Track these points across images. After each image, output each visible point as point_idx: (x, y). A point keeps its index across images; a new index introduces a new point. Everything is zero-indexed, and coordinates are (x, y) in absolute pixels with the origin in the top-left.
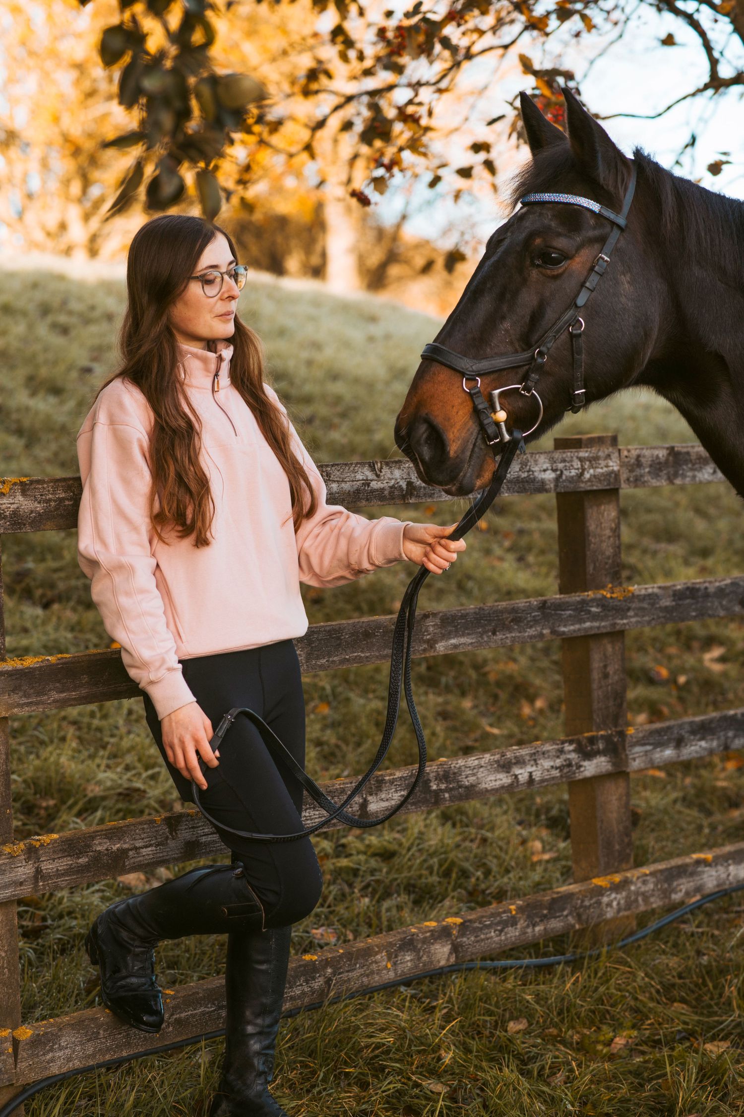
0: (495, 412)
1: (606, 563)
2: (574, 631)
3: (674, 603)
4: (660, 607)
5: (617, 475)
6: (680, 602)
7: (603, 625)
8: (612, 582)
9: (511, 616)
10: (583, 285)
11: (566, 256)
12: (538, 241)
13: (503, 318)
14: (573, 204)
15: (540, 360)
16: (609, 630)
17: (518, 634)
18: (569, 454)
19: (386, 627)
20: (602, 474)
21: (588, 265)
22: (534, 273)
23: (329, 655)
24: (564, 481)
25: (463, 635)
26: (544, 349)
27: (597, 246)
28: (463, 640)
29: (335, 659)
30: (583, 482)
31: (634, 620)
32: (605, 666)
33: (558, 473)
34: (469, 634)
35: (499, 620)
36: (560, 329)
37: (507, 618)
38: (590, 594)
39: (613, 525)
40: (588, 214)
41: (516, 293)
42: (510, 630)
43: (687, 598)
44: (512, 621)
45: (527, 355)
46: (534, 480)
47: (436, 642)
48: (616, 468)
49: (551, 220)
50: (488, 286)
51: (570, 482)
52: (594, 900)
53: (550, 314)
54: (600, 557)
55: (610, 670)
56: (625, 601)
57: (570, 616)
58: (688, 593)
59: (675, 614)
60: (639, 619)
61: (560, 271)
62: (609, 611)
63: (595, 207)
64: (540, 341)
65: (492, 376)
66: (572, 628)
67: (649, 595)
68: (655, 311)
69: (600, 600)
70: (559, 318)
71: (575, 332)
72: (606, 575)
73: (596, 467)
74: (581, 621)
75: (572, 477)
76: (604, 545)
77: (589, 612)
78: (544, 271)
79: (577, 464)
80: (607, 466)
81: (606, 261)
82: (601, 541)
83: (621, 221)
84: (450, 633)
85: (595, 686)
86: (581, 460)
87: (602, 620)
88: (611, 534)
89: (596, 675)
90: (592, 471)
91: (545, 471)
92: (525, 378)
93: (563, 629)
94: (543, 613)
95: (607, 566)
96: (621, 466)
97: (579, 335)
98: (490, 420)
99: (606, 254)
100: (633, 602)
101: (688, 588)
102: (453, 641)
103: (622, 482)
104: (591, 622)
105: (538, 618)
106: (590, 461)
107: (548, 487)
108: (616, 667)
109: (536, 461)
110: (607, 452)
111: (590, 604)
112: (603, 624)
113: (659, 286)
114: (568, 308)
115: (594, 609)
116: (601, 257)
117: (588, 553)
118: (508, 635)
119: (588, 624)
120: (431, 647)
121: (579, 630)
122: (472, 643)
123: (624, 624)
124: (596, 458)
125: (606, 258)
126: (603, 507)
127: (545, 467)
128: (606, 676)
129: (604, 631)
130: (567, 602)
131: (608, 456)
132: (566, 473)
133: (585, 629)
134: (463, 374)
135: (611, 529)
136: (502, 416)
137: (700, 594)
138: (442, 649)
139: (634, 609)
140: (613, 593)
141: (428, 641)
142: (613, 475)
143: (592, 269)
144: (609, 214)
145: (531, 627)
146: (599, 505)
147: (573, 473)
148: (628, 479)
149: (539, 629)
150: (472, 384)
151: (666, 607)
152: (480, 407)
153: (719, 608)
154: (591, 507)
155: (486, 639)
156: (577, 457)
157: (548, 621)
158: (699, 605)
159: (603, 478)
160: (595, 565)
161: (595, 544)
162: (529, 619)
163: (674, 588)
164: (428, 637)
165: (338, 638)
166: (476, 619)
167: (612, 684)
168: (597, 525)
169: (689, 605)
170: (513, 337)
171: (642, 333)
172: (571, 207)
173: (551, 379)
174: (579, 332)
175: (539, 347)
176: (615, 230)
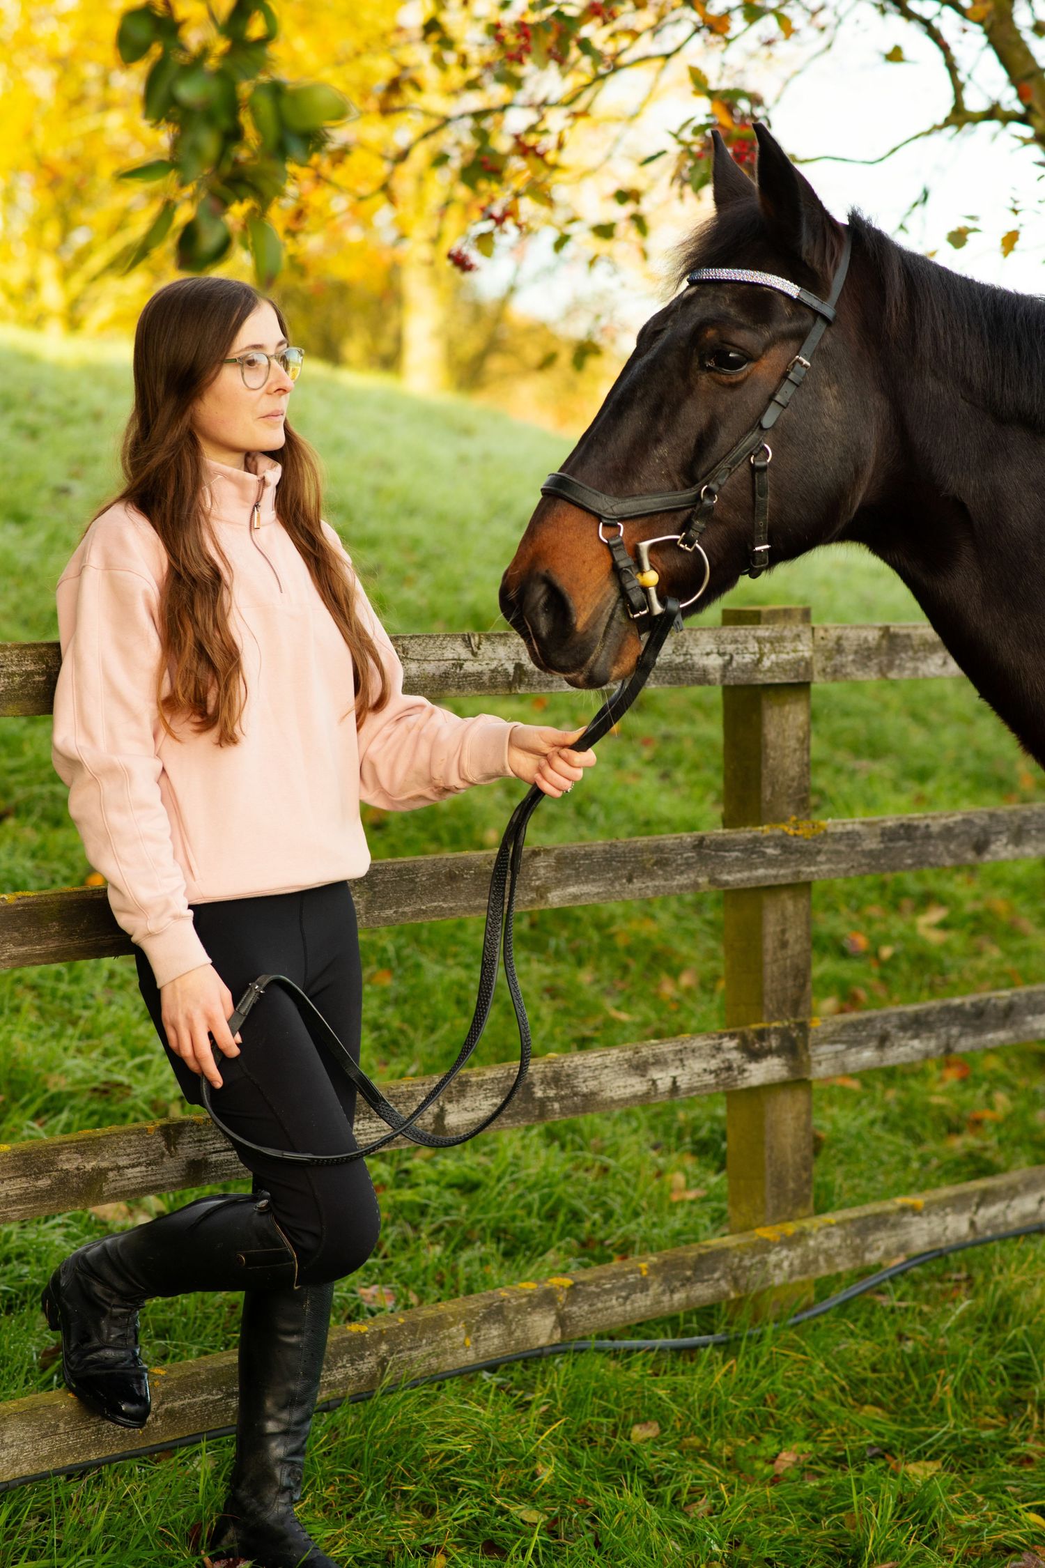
0: (641, 570)
1: (790, 787)
2: (742, 881)
3: (882, 846)
4: (863, 851)
5: (808, 664)
6: (891, 845)
7: (783, 874)
8: (796, 814)
9: (655, 857)
10: (771, 398)
11: (749, 357)
12: (711, 333)
13: (658, 441)
14: (761, 285)
15: (707, 502)
16: (790, 880)
17: (663, 883)
18: (742, 632)
19: (478, 866)
20: (788, 662)
21: (781, 371)
22: (704, 379)
23: (398, 904)
24: (734, 670)
25: (586, 882)
26: (713, 486)
27: (793, 345)
28: (586, 888)
29: (407, 909)
30: (760, 672)
31: (825, 867)
32: (783, 932)
33: (727, 658)
34: (594, 880)
35: (637, 862)
36: (738, 458)
37: (649, 860)
38: (765, 830)
39: (801, 734)
40: (782, 300)
41: (677, 406)
42: (652, 875)
43: (902, 839)
44: (656, 863)
45: (689, 494)
46: (692, 668)
47: (548, 890)
48: (807, 654)
49: (729, 306)
50: (639, 394)
51: (743, 671)
52: (757, 1258)
53: (724, 438)
54: (781, 778)
55: (790, 936)
56: (815, 841)
57: (737, 859)
58: (902, 831)
59: (882, 861)
60: (833, 867)
61: (740, 377)
62: (791, 853)
63: (792, 289)
64: (709, 475)
65: (640, 522)
66: (739, 876)
67: (848, 833)
68: (871, 438)
69: (780, 838)
70: (737, 444)
71: (758, 464)
72: (788, 803)
73: (781, 652)
74: (752, 866)
75: (746, 665)
76: (787, 762)
77: (764, 854)
78: (717, 376)
79: (753, 646)
80: (795, 651)
81: (806, 366)
82: (784, 756)
83: (828, 310)
84: (569, 877)
85: (768, 958)
86: (759, 640)
87: (781, 866)
88: (797, 746)
89: (770, 943)
90: (773, 657)
91: (708, 654)
92: (685, 527)
93: (725, 877)
94: (699, 854)
95: (791, 791)
96: (815, 651)
97: (764, 469)
98: (635, 584)
99: (805, 356)
100: (826, 842)
101: (902, 825)
102: (573, 890)
103: (815, 673)
104: (766, 868)
105: (691, 861)
106: (772, 643)
107: (711, 677)
108: (799, 932)
109: (696, 640)
110: (795, 631)
111: (766, 843)
112: (782, 872)
113: (877, 402)
114: (750, 429)
115: (770, 851)
116: (798, 361)
117: (764, 771)
118: (650, 884)
119: (761, 872)
120: (542, 897)
121: (749, 879)
122: (598, 893)
123: (812, 873)
124: (781, 639)
125: (805, 362)
126: (787, 708)
127: (708, 650)
128: (784, 945)
129: (784, 882)
130: (733, 840)
131: (797, 637)
132: (736, 657)
133: (758, 879)
134: (599, 518)
135: (798, 739)
136: (651, 578)
137: (918, 833)
138: (556, 900)
139: (826, 853)
140: (797, 828)
141: (537, 889)
142: (803, 664)
143: (785, 376)
144: (811, 300)
145: (682, 873)
146: (782, 705)
147: (748, 658)
148: (824, 670)
149: (692, 876)
150: (612, 531)
151: (871, 851)
152: (622, 564)
153: (945, 854)
154: (771, 707)
155: (618, 888)
156: (754, 637)
157: (706, 866)
158: (917, 850)
159: (788, 667)
160: (773, 788)
161: (774, 759)
162: (679, 862)
163: (884, 825)
164: (538, 883)
165: (412, 881)
166: (606, 859)
167: (792, 956)
168: (778, 734)
169: (903, 849)
170: (671, 468)
171: (852, 469)
172: (758, 289)
173: (722, 528)
174: (763, 464)
175: (707, 483)
176: (819, 323)
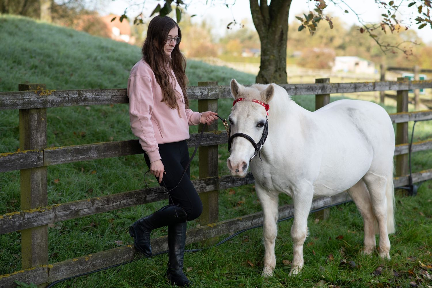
5: (218, 94)
8: (215, 129)
16: (214, 144)
18: (205, 87)
24: (203, 96)
30: (208, 96)
32: (212, 156)
33: (202, 93)
38: (209, 133)
46: (195, 95)
56: (219, 135)
57: (204, 139)
60: (223, 141)
62: (215, 138)
66: (204, 143)
69: (212, 134)
72: (213, 127)
74: (207, 141)
75: (206, 95)
77: (209, 138)
79: (207, 90)
80: (215, 92)
85: (209, 162)
86: (208, 89)
87: (213, 141)
89: (210, 159)
90: (211, 93)
91: (198, 92)
93: (202, 143)
94: (196, 138)
96: (219, 92)
100: (222, 136)
103: (219, 97)
104: (210, 141)
106: (211, 90)
107: (199, 97)
109: (195, 89)
111: (210, 136)
121: (206, 144)
123: (218, 143)
124: (213, 89)
128: (212, 159)
131: (216, 88)
132: (204, 93)
133: (208, 144)
139: (221, 138)
140: (216, 132)
145: (193, 142)
146: (212, 104)
147: (206, 93)
148: (221, 96)
149: (195, 143)
154: (210, 103)
159: (214, 95)
162: (192, 140)
167: (214, 162)
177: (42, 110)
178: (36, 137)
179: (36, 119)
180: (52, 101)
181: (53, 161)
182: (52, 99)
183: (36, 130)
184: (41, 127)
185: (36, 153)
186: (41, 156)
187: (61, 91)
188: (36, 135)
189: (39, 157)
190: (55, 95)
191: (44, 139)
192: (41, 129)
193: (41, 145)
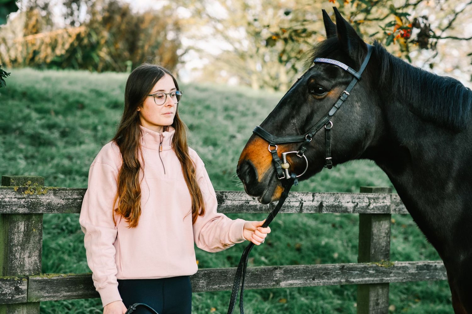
0: (283, 163)
1: (382, 249)
2: (359, 281)
3: (417, 272)
4: (409, 273)
5: (389, 208)
6: (421, 271)
7: (377, 280)
8: (384, 259)
9: (324, 272)
10: (334, 105)
11: (326, 90)
12: (312, 81)
13: (293, 117)
14: (334, 65)
15: (308, 140)
16: (379, 282)
17: (327, 281)
18: (362, 195)
19: (253, 272)
20: (381, 206)
21: (338, 95)
22: (310, 97)
23: (220, 284)
24: (358, 208)
25: (296, 279)
26: (310, 135)
27: (343, 86)
28: (295, 282)
29: (223, 286)
30: (369, 209)
31: (393, 278)
32: (377, 300)
33: (356, 204)
34: (299, 279)
35: (317, 273)
36: (320, 126)
37: (321, 273)
38: (370, 264)
39: (387, 231)
40: (341, 70)
41: (300, 106)
42: (322, 278)
43: (425, 270)
44: (324, 274)
45: (302, 137)
46: (341, 207)
47: (280, 281)
48: (388, 204)
49: (322, 71)
50: (288, 101)
51: (362, 209)
53: (316, 118)
54: (378, 246)
55: (380, 301)
56: (389, 269)
57: (357, 274)
58: (425, 267)
59: (417, 277)
60: (396, 278)
61: (323, 97)
62: (380, 273)
63: (345, 67)
64: (309, 131)
65: (285, 145)
66: (358, 280)
67: (403, 267)
68: (373, 122)
69: (375, 267)
70: (320, 121)
71: (327, 128)
72: (381, 255)
73: (377, 203)
74: (363, 277)
75: (363, 207)
76: (381, 241)
77: (368, 273)
78: (314, 96)
79: (367, 200)
80: (383, 203)
81: (347, 94)
82: (380, 239)
83: (358, 75)
84: (289, 277)
85: (371, 309)
86: (369, 198)
87: (375, 277)
88: (385, 235)
89: (372, 304)
90: (374, 204)
91: (348, 202)
92: (300, 149)
93: (352, 280)
94: (342, 271)
95: (382, 251)
96: (391, 203)
97: (329, 130)
98: (280, 167)
99: (348, 91)
100: (394, 270)
101: (425, 265)
102: (291, 282)
103: (391, 211)
104: (369, 277)
105: (338, 274)
106: (374, 200)
107: (349, 210)
108: (384, 300)
109: (343, 197)
110: (384, 195)
111: (369, 269)
112: (376, 279)
113: (376, 110)
114: (325, 116)
115: (371, 272)
116: (344, 92)
117: (372, 244)
118: (321, 281)
119: (367, 279)
120: (278, 284)
121: (362, 281)
122: (300, 283)
123: (388, 280)
124: (378, 198)
125: (347, 93)
126: (382, 222)
127: (348, 201)
128: (377, 304)
129: (376, 282)
130: (356, 267)
131: (385, 198)
132: (359, 204)
133: (365, 281)
134: (269, 143)
135: (386, 233)
136: (286, 166)
137: (432, 268)
138: (283, 285)
139: (394, 273)
140: (382, 264)
141: (276, 281)
142: (386, 207)
143: (339, 98)
144: (352, 71)
145: (335, 278)
146: (380, 221)
147: (364, 204)
148: (395, 210)
149: (339, 279)
150: (273, 148)
151: (412, 273)
152: (276, 160)
153: (442, 276)
154: (375, 221)
155: (309, 282)
156: (367, 197)
157: (345, 276)
158: (431, 274)
159: (380, 208)
160: (375, 249)
161: (376, 239)
162: (334, 274)
163: (418, 264)
164: (276, 279)
165: (226, 276)
166: (304, 272)
167: (381, 308)
168: (378, 231)
169: (426, 273)
170: (297, 127)
171: (364, 132)
172: (333, 66)
173: (314, 150)
174: (329, 128)
175: (308, 134)
176: (354, 80)
177: (34, 217)
178: (20, 257)
179: (23, 229)
180: (49, 204)
181: (47, 295)
182: (49, 200)
183: (21, 245)
184: (31, 242)
185: (12, 282)
186: (24, 287)
187: (68, 189)
188: (20, 254)
189: (17, 289)
190: (55, 194)
191: (36, 260)
192: (31, 245)
193: (29, 270)
